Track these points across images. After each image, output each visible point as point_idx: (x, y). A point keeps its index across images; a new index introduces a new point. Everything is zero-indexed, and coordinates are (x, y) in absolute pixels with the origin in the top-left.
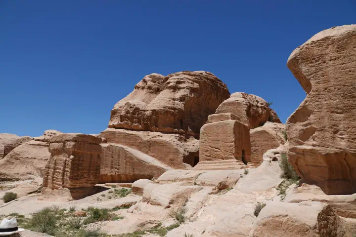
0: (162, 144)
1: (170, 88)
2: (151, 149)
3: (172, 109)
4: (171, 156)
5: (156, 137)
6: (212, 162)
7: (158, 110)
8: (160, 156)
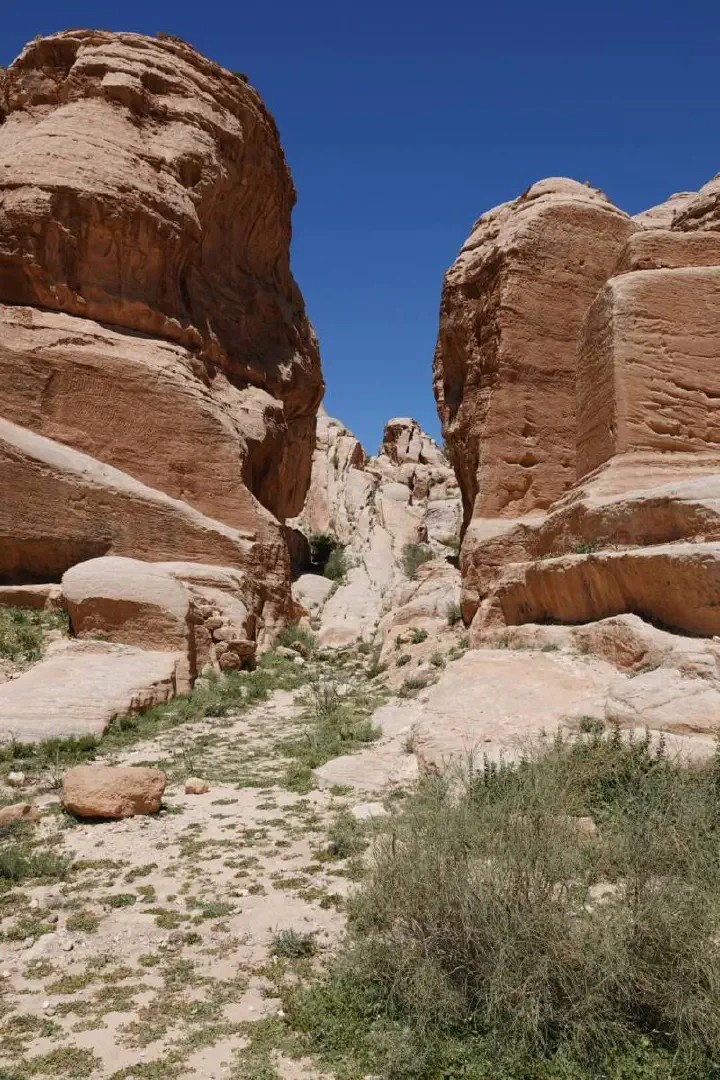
0: (128, 383)
1: (115, 96)
2: (58, 401)
3: (155, 205)
4: (181, 449)
5: (77, 341)
6: (691, 457)
7: (92, 198)
8: (117, 443)
